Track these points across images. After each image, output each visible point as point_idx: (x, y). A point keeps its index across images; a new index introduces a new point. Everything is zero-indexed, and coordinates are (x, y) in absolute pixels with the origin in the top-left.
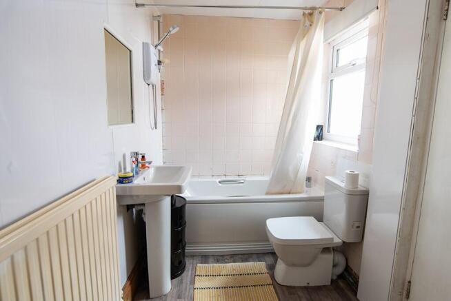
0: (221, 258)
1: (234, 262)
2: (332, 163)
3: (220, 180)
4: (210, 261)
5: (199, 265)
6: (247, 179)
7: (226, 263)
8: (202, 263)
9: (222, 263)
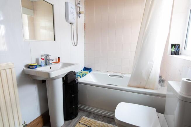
0: (97, 117)
1: (103, 121)
2: (179, 71)
3: (110, 74)
4: (91, 117)
5: (84, 117)
6: (125, 76)
7: (98, 120)
8: (86, 116)
9: (96, 120)
